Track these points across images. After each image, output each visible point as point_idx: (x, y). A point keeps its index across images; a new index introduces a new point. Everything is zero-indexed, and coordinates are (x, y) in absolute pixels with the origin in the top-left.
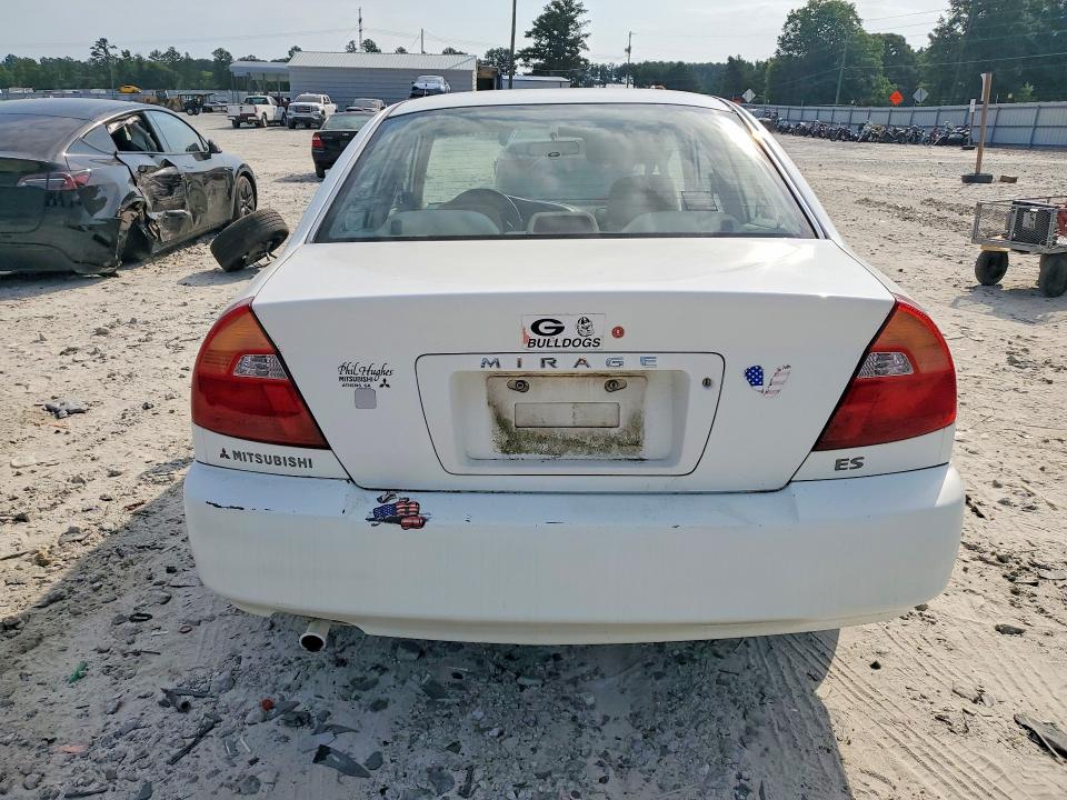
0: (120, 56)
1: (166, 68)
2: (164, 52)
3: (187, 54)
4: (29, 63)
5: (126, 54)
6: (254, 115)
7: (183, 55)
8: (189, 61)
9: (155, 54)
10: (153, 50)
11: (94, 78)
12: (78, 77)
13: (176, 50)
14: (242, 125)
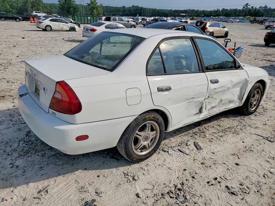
0: (250, 8)
1: (262, 11)
2: (263, 6)
3: (270, 7)
4: (227, 10)
5: (252, 7)
6: (272, 26)
7: (269, 7)
8: (270, 9)
9: (261, 7)
10: (260, 6)
11: (241, 14)
12: (237, 13)
13: (267, 6)
14: (268, 28)
